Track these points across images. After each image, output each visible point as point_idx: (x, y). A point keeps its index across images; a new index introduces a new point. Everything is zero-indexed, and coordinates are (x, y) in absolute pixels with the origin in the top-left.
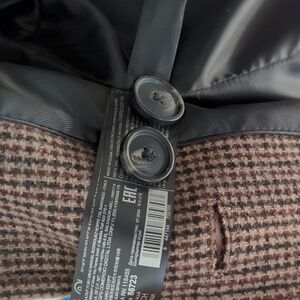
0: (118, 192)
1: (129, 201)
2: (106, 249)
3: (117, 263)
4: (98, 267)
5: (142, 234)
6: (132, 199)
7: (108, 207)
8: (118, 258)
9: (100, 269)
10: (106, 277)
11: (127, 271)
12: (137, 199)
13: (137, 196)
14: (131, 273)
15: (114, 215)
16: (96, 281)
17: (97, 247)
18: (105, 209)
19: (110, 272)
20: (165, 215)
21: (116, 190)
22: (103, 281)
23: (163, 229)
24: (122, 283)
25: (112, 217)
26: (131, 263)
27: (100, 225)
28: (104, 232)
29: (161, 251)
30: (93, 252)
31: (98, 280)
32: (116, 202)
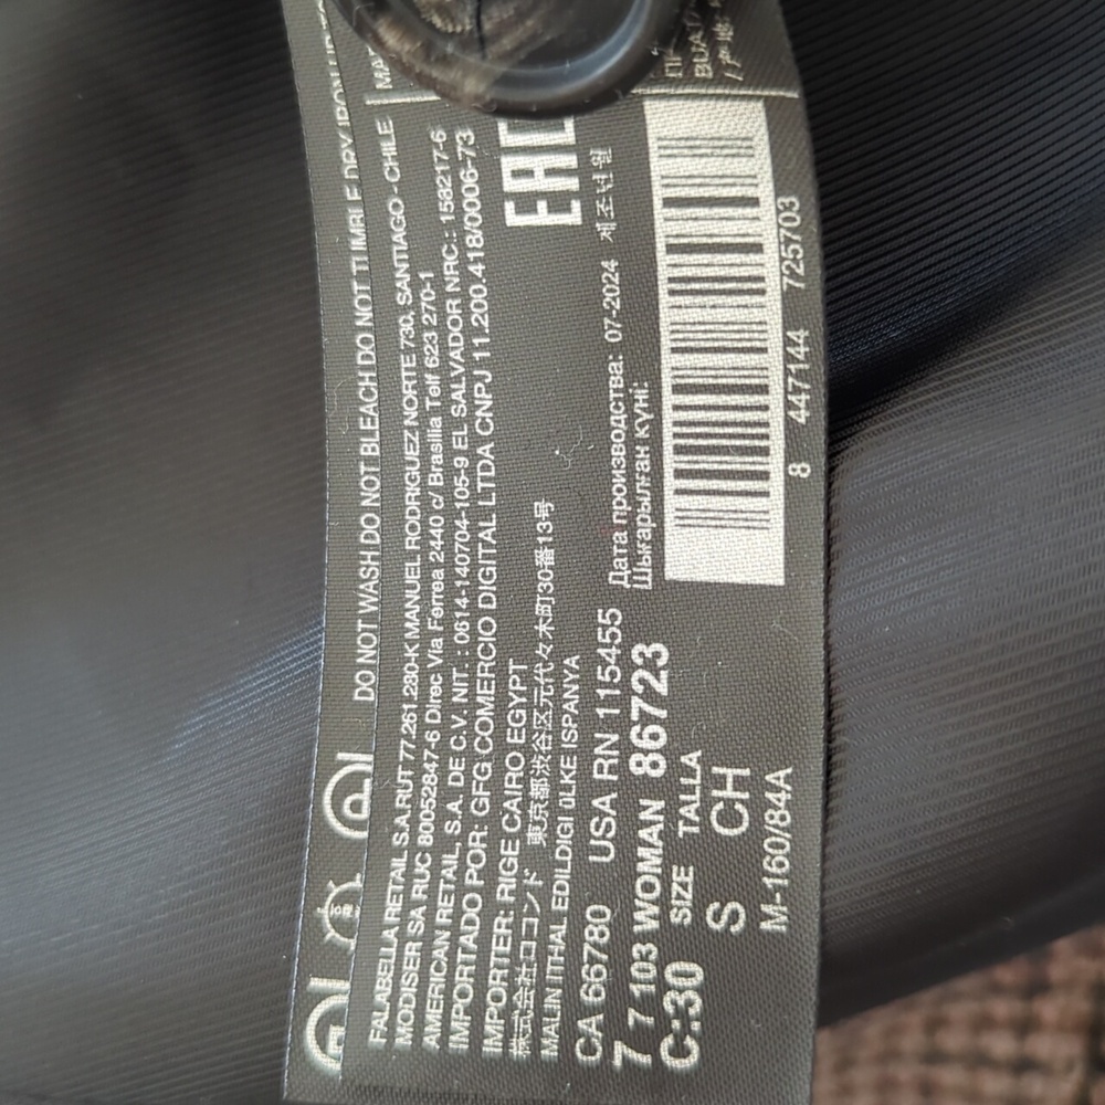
0: (470, 176)
1: (543, 217)
2: (477, 515)
3: (545, 583)
4: (448, 622)
5: (655, 403)
6: (558, 202)
7: (439, 283)
8: (545, 557)
9: (461, 629)
10: (500, 672)
11: (609, 620)
12: (587, 194)
13: (584, 171)
14: (633, 634)
15: (480, 317)
16: (448, 708)
17: (426, 508)
18: (428, 296)
19: (516, 639)
20: (769, 266)
21: (456, 165)
22: (486, 696)
23: (774, 359)
24: (588, 700)
25: (470, 332)
26: (620, 574)
27: (422, 389)
28: (450, 424)
29: (776, 485)
30: (411, 540)
31: (460, 694)
32: (475, 239)
